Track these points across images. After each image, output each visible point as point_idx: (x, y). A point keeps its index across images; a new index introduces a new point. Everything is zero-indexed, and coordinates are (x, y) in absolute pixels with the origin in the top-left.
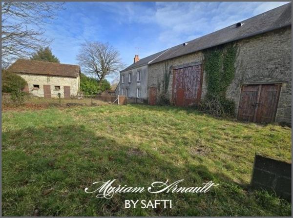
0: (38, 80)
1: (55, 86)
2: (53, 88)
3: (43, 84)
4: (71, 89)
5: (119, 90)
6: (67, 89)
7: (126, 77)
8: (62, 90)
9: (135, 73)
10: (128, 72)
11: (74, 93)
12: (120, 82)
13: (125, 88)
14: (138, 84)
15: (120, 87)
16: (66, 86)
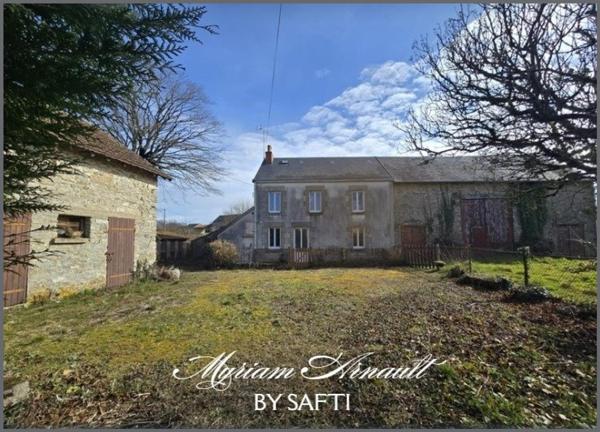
1: (62, 217)
4: (137, 232)
5: (249, 231)
6: (122, 230)
7: (293, 199)
8: (98, 242)
9: (340, 191)
10: (303, 185)
11: (146, 251)
12: (253, 209)
13: (287, 225)
14: (355, 217)
15: (258, 223)
16: (121, 219)
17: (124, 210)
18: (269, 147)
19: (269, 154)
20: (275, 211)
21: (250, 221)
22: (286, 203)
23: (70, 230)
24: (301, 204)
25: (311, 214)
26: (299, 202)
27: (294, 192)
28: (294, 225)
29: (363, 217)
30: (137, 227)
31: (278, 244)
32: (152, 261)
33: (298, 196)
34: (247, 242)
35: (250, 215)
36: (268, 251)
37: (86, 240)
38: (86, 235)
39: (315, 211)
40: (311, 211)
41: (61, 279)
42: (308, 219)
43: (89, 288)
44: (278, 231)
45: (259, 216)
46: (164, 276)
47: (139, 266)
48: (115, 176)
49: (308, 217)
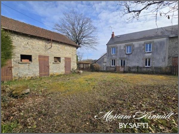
0: (30, 47)
1: (55, 57)
2: (51, 60)
3: (38, 53)
4: (72, 61)
5: (105, 61)
6: (68, 61)
7: (120, 50)
8: (62, 63)
9: (140, 45)
10: (124, 44)
11: (74, 66)
12: (106, 53)
13: (118, 58)
14: (146, 54)
15: (108, 58)
16: (68, 58)
17: (68, 56)
18: (113, 32)
19: (113, 35)
20: (114, 54)
21: (105, 58)
22: (117, 51)
23: (57, 60)
24: (123, 51)
25: (127, 54)
26: (122, 50)
27: (120, 47)
28: (120, 58)
29: (151, 54)
30: (72, 60)
31: (114, 65)
32: (75, 68)
33: (122, 48)
34: (104, 64)
35: (105, 55)
36: (111, 67)
37: (60, 63)
38: (60, 62)
39: (129, 53)
40: (127, 53)
41: (55, 71)
42: (126, 56)
43: (61, 74)
44: (114, 60)
45: (108, 56)
46: (79, 72)
47: (72, 70)
48: (66, 47)
49: (126, 55)
